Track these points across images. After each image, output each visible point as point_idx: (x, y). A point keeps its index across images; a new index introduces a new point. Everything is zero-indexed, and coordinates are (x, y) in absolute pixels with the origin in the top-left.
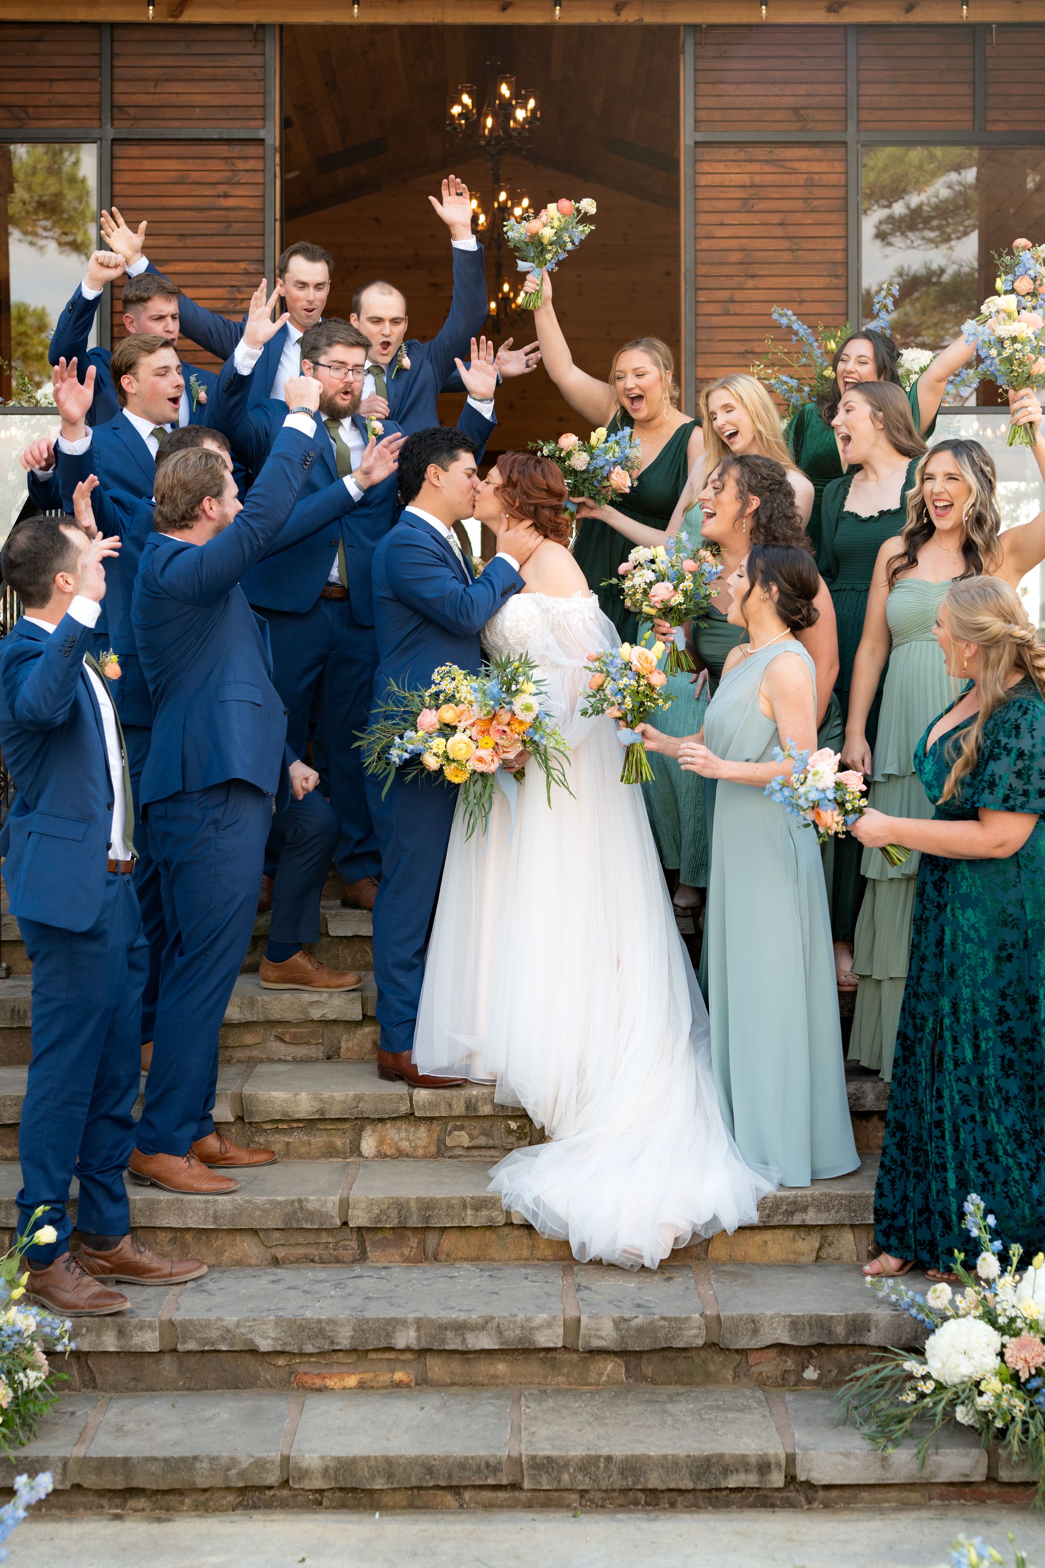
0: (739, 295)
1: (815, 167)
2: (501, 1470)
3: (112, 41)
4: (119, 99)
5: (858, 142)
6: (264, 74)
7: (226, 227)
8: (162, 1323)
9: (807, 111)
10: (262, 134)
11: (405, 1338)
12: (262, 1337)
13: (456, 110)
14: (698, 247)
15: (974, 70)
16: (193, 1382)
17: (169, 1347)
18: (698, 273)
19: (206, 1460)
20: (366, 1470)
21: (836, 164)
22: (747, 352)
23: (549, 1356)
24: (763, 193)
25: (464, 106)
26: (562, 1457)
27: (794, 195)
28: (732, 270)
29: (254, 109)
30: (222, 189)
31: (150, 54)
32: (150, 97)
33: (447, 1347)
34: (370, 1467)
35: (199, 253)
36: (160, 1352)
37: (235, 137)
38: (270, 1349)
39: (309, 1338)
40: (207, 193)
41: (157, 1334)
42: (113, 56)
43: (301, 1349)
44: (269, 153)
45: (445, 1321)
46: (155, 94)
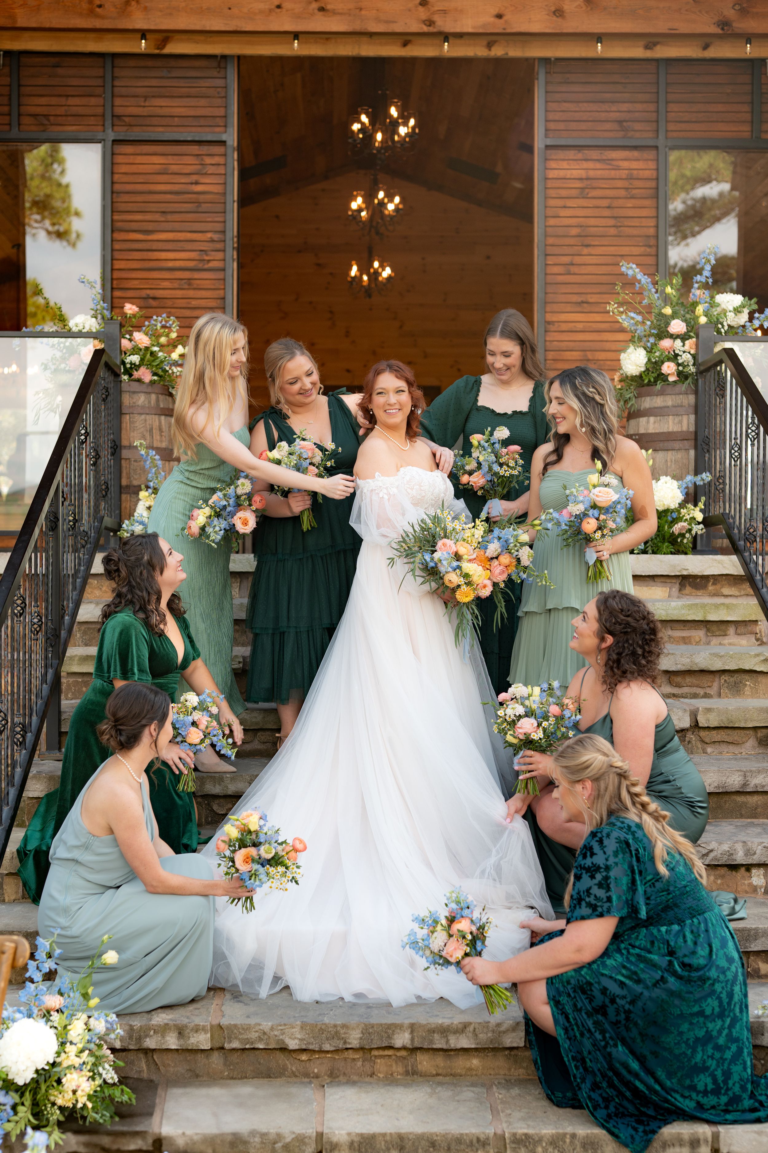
0: (577, 260)
1: (634, 165)
2: (489, 1144)
3: (113, 67)
4: (118, 111)
5: (666, 147)
6: (226, 92)
7: (197, 207)
8: (212, 1027)
9: (629, 123)
10: (224, 137)
11: (402, 1039)
12: (290, 1038)
13: (356, 127)
14: (547, 224)
15: (752, 93)
16: (235, 1073)
17: (217, 1045)
18: (547, 243)
19: (258, 1135)
20: (383, 1143)
21: (650, 163)
22: (583, 302)
23: (512, 1053)
24: (595, 184)
25: (363, 124)
26: (537, 1134)
27: (619, 186)
28: (572, 241)
29: (218, 119)
30: (194, 178)
31: (141, 77)
32: (141, 109)
33: (434, 1047)
34: (386, 1142)
35: (177, 226)
36: (211, 1049)
37: (204, 139)
38: (297, 1047)
39: (327, 1039)
40: (183, 181)
41: (209, 1035)
42: (113, 78)
43: (321, 1047)
44: (229, 151)
45: (433, 1026)
46: (144, 107)
